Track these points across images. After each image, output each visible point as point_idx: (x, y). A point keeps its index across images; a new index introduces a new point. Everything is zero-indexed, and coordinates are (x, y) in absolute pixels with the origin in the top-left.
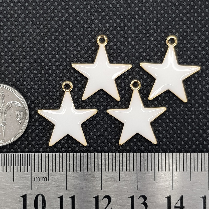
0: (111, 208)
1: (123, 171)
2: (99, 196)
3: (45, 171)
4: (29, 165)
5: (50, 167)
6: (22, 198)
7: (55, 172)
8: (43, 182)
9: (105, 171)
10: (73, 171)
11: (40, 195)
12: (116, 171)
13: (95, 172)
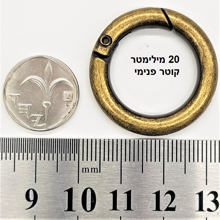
0: (174, 206)
1: (189, 161)
2: (160, 192)
3: (96, 160)
4: (77, 153)
5: (102, 156)
6: (67, 192)
7: (107, 162)
8: (93, 173)
9: (168, 161)
10: (130, 161)
11: (89, 189)
12: (181, 162)
13: (156, 162)
